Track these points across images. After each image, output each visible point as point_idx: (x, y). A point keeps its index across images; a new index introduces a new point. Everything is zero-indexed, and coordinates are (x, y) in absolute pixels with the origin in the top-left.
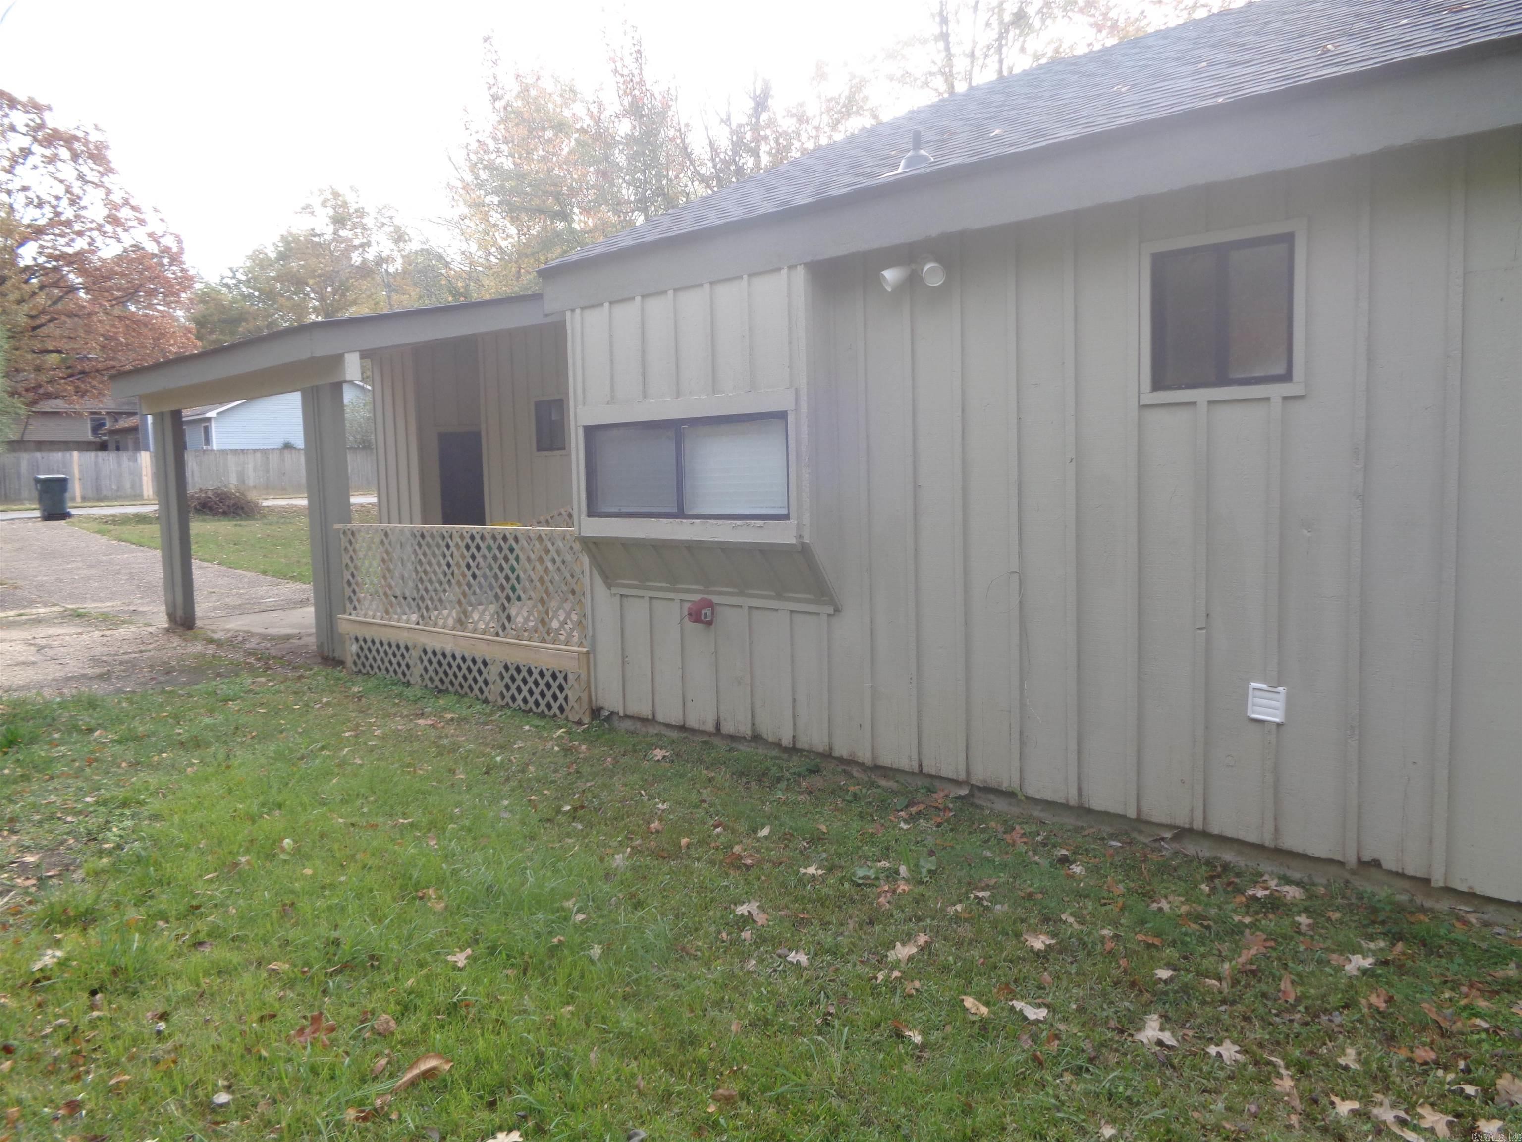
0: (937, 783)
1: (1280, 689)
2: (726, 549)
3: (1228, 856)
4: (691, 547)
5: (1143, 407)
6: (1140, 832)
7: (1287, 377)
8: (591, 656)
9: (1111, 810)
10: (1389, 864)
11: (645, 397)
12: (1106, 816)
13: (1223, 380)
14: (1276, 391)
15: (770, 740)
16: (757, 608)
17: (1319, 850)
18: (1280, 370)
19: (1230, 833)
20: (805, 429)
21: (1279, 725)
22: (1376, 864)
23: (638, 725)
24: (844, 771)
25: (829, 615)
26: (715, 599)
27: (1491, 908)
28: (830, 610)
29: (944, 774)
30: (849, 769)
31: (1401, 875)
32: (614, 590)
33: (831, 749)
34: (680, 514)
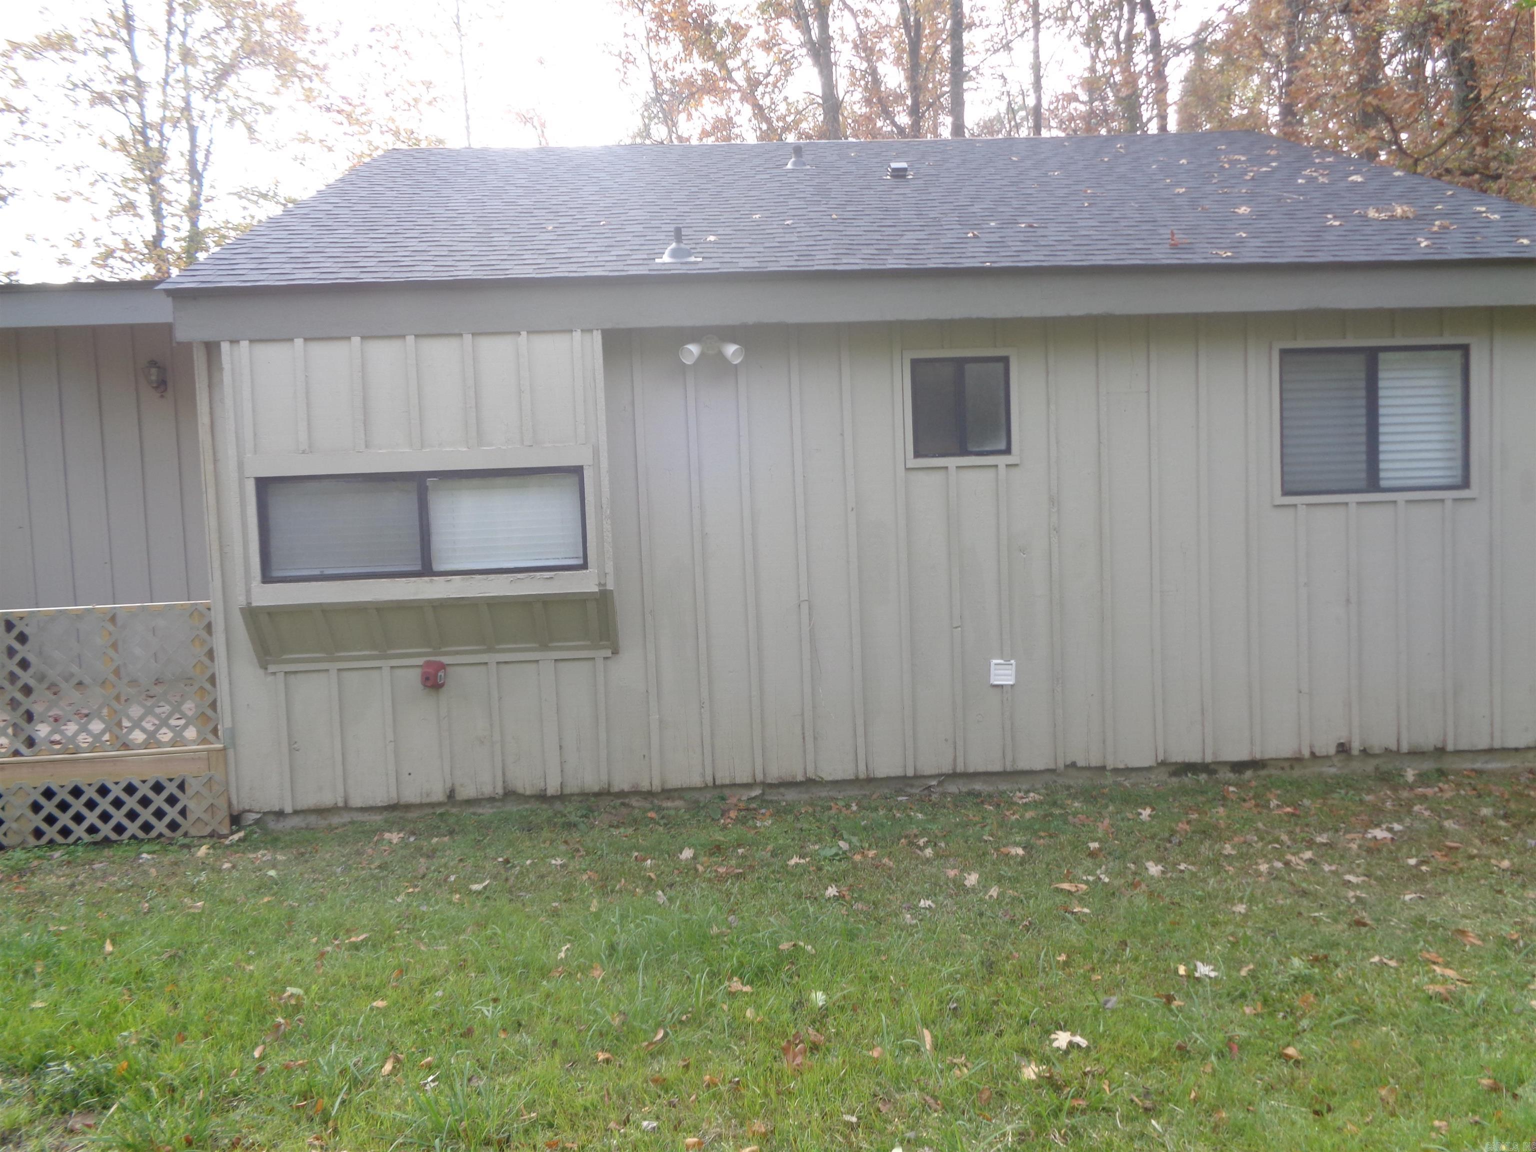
0: (727, 792)
1: (1012, 662)
2: (495, 604)
3: (978, 786)
4: (440, 606)
5: (907, 469)
6: (912, 786)
7: (1008, 451)
8: (231, 752)
9: (893, 775)
10: (1081, 763)
11: (367, 447)
12: (888, 779)
13: (964, 452)
14: (1001, 460)
15: (528, 793)
16: (506, 663)
17: (1039, 765)
18: (1003, 446)
19: (981, 769)
20: (605, 482)
21: (1012, 686)
22: (1073, 765)
23: (313, 819)
24: (623, 804)
25: (606, 658)
26: (445, 660)
27: (1133, 774)
28: (608, 653)
29: (738, 781)
30: (627, 801)
31: (1089, 768)
32: (272, 668)
33: (609, 785)
34: (427, 570)
